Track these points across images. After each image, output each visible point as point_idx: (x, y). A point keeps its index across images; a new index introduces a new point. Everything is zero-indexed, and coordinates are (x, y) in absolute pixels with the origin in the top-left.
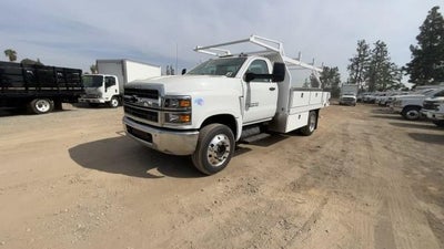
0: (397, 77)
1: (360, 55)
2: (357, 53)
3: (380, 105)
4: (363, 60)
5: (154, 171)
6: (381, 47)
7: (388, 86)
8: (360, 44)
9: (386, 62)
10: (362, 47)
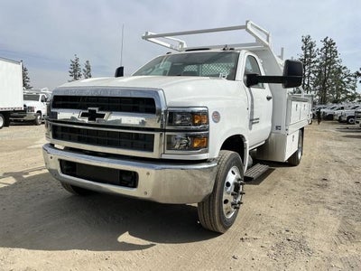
0: (351, 84)
1: (306, 56)
2: (303, 53)
3: (340, 121)
4: (310, 62)
5: (126, 238)
6: (329, 45)
7: (343, 96)
8: (305, 41)
9: (337, 65)
10: (308, 45)
